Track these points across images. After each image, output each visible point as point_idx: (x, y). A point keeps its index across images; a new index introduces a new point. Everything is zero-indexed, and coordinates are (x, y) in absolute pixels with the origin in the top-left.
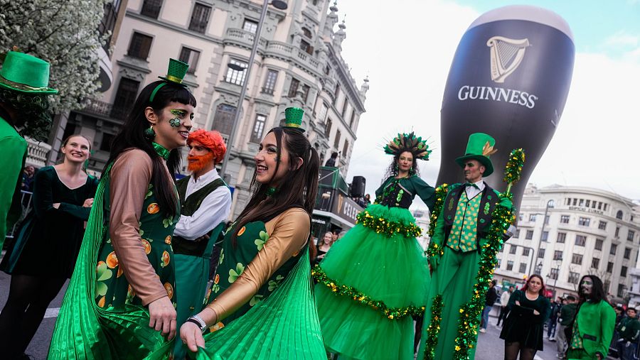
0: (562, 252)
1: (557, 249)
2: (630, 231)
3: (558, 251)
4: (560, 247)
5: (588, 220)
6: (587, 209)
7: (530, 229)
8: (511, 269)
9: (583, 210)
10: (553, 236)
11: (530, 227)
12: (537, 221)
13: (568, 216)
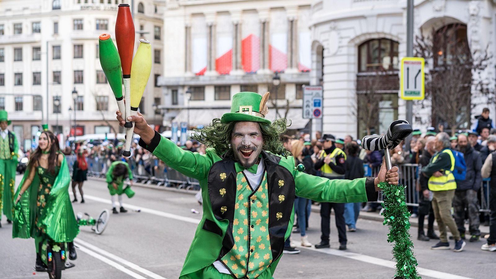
0: (82, 71)
1: (76, 69)
2: (155, 27)
3: (78, 71)
4: (79, 64)
5: (106, 22)
6: (102, 6)
7: (36, 45)
8: (21, 109)
9: (98, 9)
10: (67, 51)
11: (35, 42)
12: (42, 31)
13: (81, 20)
